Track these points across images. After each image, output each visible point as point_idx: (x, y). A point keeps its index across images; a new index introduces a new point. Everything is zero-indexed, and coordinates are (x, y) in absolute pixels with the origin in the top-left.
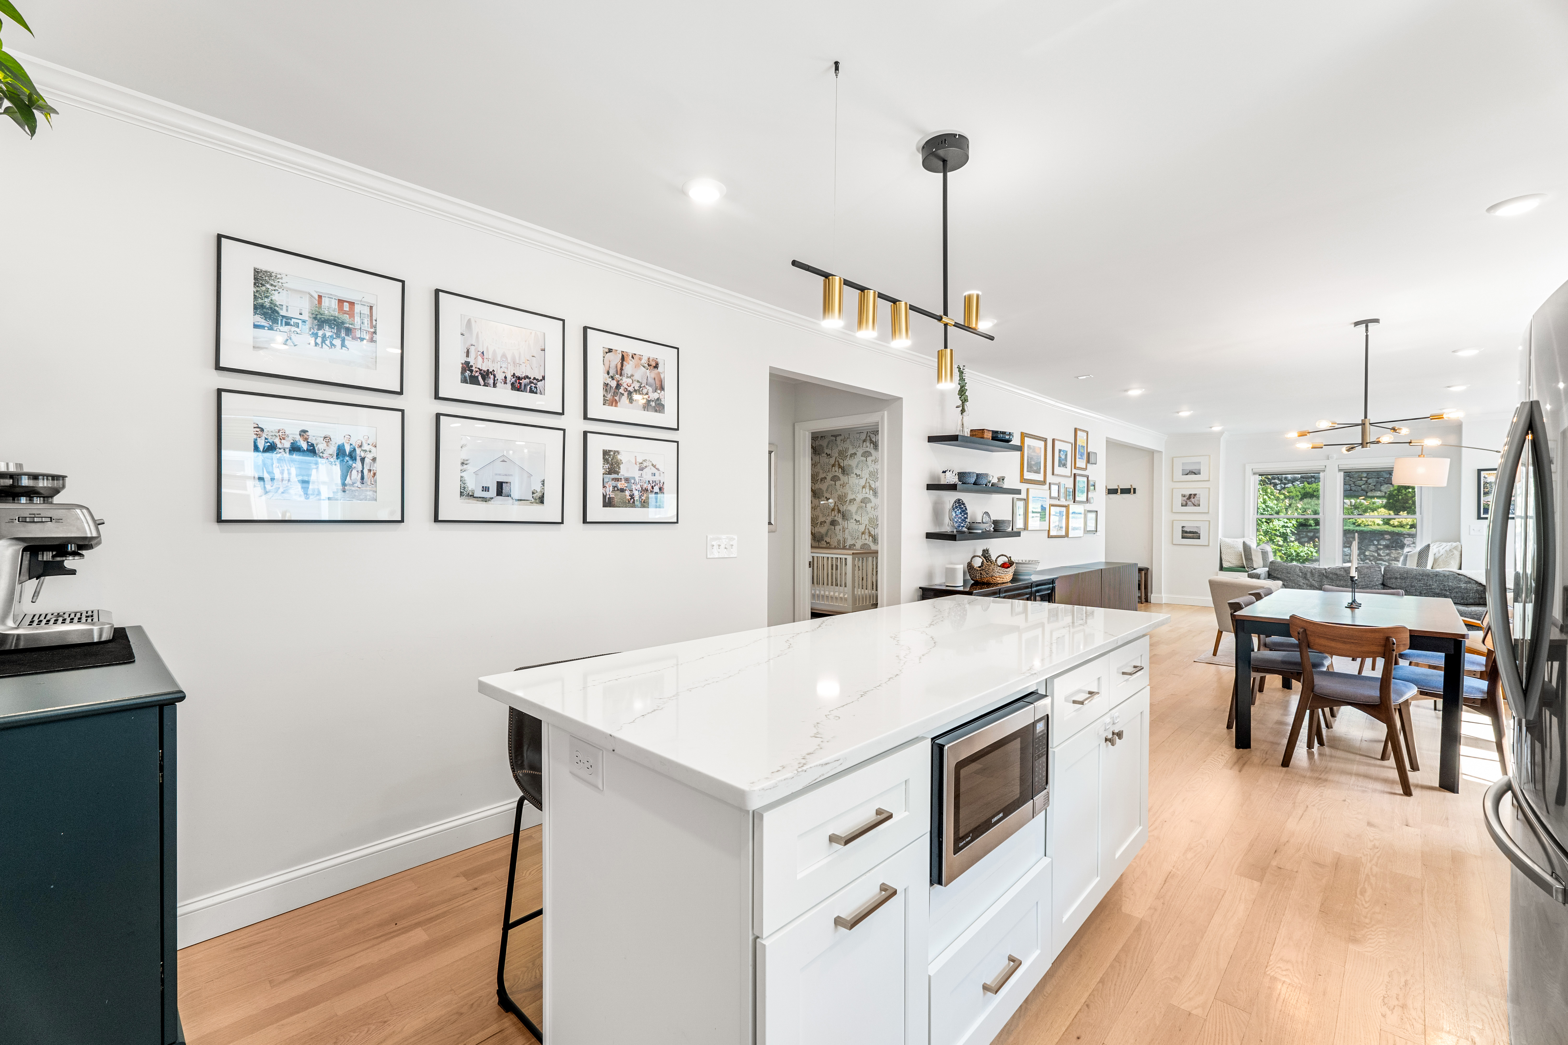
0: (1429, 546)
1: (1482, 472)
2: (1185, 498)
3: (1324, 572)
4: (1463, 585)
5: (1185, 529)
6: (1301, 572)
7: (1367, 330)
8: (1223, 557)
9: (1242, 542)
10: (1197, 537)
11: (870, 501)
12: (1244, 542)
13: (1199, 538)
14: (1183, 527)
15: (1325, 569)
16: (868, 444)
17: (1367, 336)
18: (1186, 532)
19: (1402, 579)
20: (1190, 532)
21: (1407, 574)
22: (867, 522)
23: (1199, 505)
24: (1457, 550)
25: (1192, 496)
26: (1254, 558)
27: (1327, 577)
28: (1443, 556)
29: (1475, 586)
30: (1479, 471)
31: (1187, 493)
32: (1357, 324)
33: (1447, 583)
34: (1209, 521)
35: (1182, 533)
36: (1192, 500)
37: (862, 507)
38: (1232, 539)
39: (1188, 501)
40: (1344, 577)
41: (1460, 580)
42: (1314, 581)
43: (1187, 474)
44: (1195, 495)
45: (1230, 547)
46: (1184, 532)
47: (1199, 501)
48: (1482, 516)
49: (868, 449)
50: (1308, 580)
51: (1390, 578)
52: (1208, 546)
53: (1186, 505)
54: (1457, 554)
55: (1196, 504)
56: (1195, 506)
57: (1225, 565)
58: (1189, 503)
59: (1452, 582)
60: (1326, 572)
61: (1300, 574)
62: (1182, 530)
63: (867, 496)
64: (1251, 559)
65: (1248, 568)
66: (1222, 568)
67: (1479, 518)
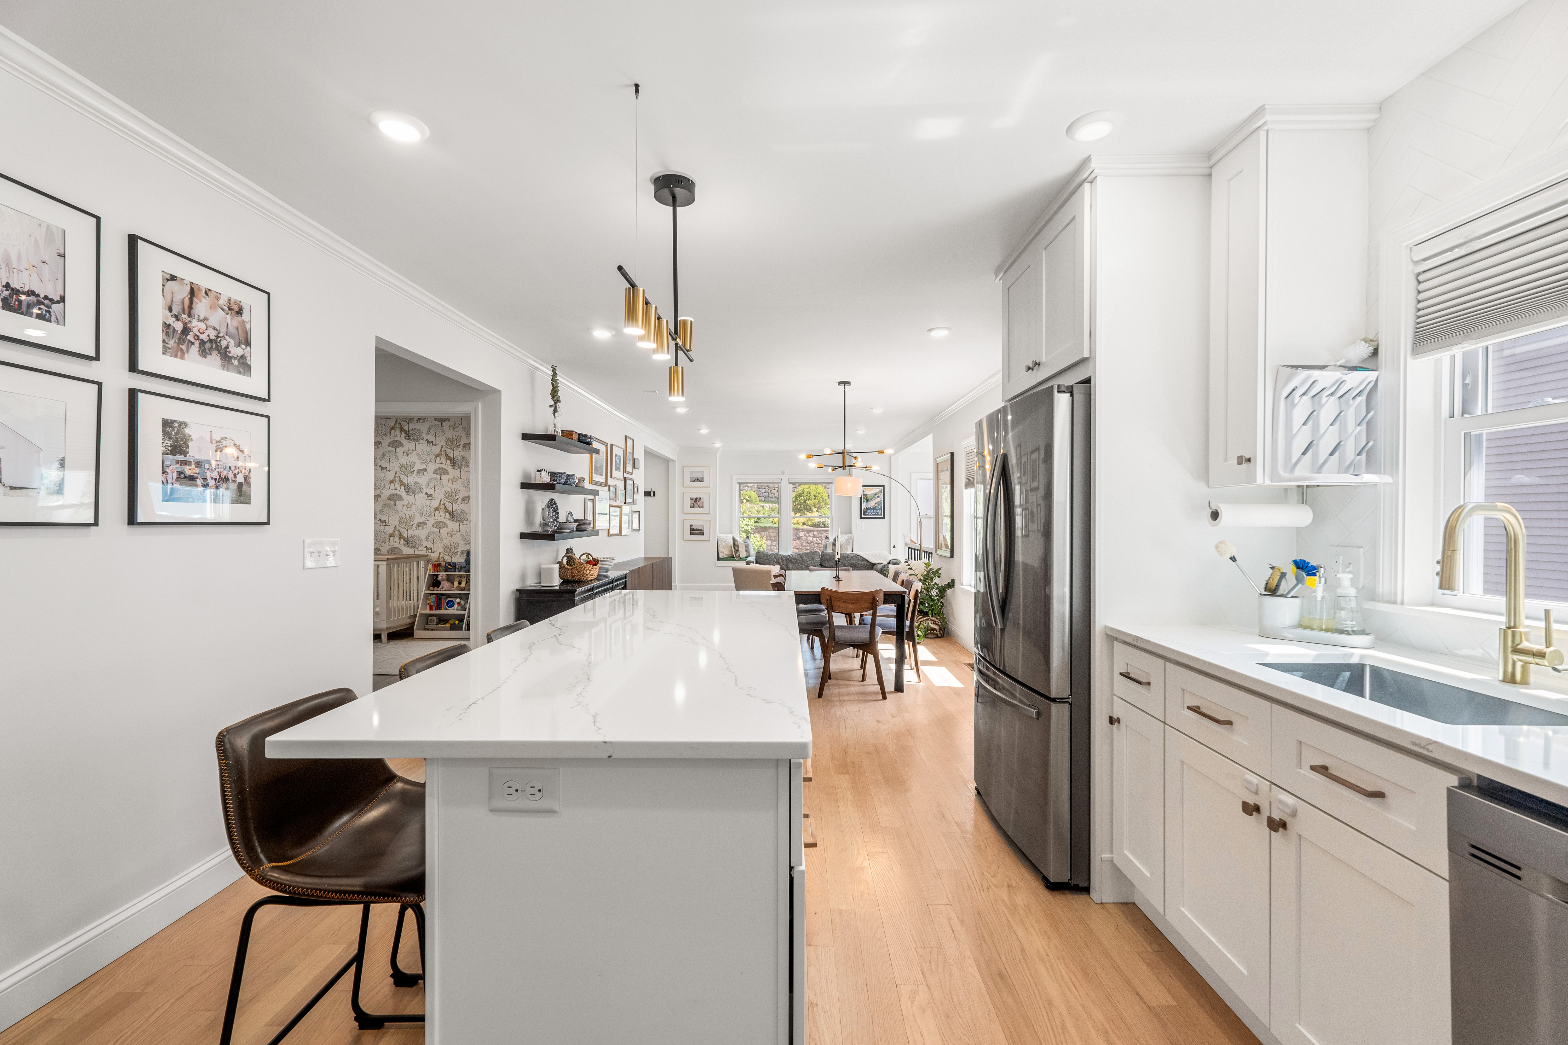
0: (835, 538)
1: (864, 488)
2: (693, 501)
3: (789, 557)
4: (860, 563)
5: (693, 527)
7: (845, 388)
8: (720, 549)
10: (701, 533)
11: (400, 498)
12: (733, 537)
13: (703, 534)
14: (691, 525)
15: (789, 555)
16: (398, 433)
17: (845, 392)
18: (694, 530)
19: (830, 560)
20: (697, 530)
22: (397, 523)
23: (703, 508)
24: (851, 539)
25: (698, 499)
26: (740, 549)
28: (845, 544)
29: (865, 563)
30: (862, 487)
31: (694, 497)
32: (840, 383)
34: (710, 520)
35: (691, 531)
36: (698, 503)
37: (389, 505)
38: (726, 535)
39: (695, 504)
40: (800, 561)
41: (859, 559)
43: (694, 481)
44: (700, 498)
45: (724, 541)
46: (692, 529)
47: (703, 503)
48: (863, 516)
49: (397, 438)
51: (825, 560)
52: (709, 540)
53: (693, 507)
54: (851, 541)
55: (700, 506)
56: (700, 508)
57: (721, 556)
58: (696, 505)
63: (397, 492)
64: (739, 551)
65: (736, 557)
66: (719, 559)
67: (861, 518)
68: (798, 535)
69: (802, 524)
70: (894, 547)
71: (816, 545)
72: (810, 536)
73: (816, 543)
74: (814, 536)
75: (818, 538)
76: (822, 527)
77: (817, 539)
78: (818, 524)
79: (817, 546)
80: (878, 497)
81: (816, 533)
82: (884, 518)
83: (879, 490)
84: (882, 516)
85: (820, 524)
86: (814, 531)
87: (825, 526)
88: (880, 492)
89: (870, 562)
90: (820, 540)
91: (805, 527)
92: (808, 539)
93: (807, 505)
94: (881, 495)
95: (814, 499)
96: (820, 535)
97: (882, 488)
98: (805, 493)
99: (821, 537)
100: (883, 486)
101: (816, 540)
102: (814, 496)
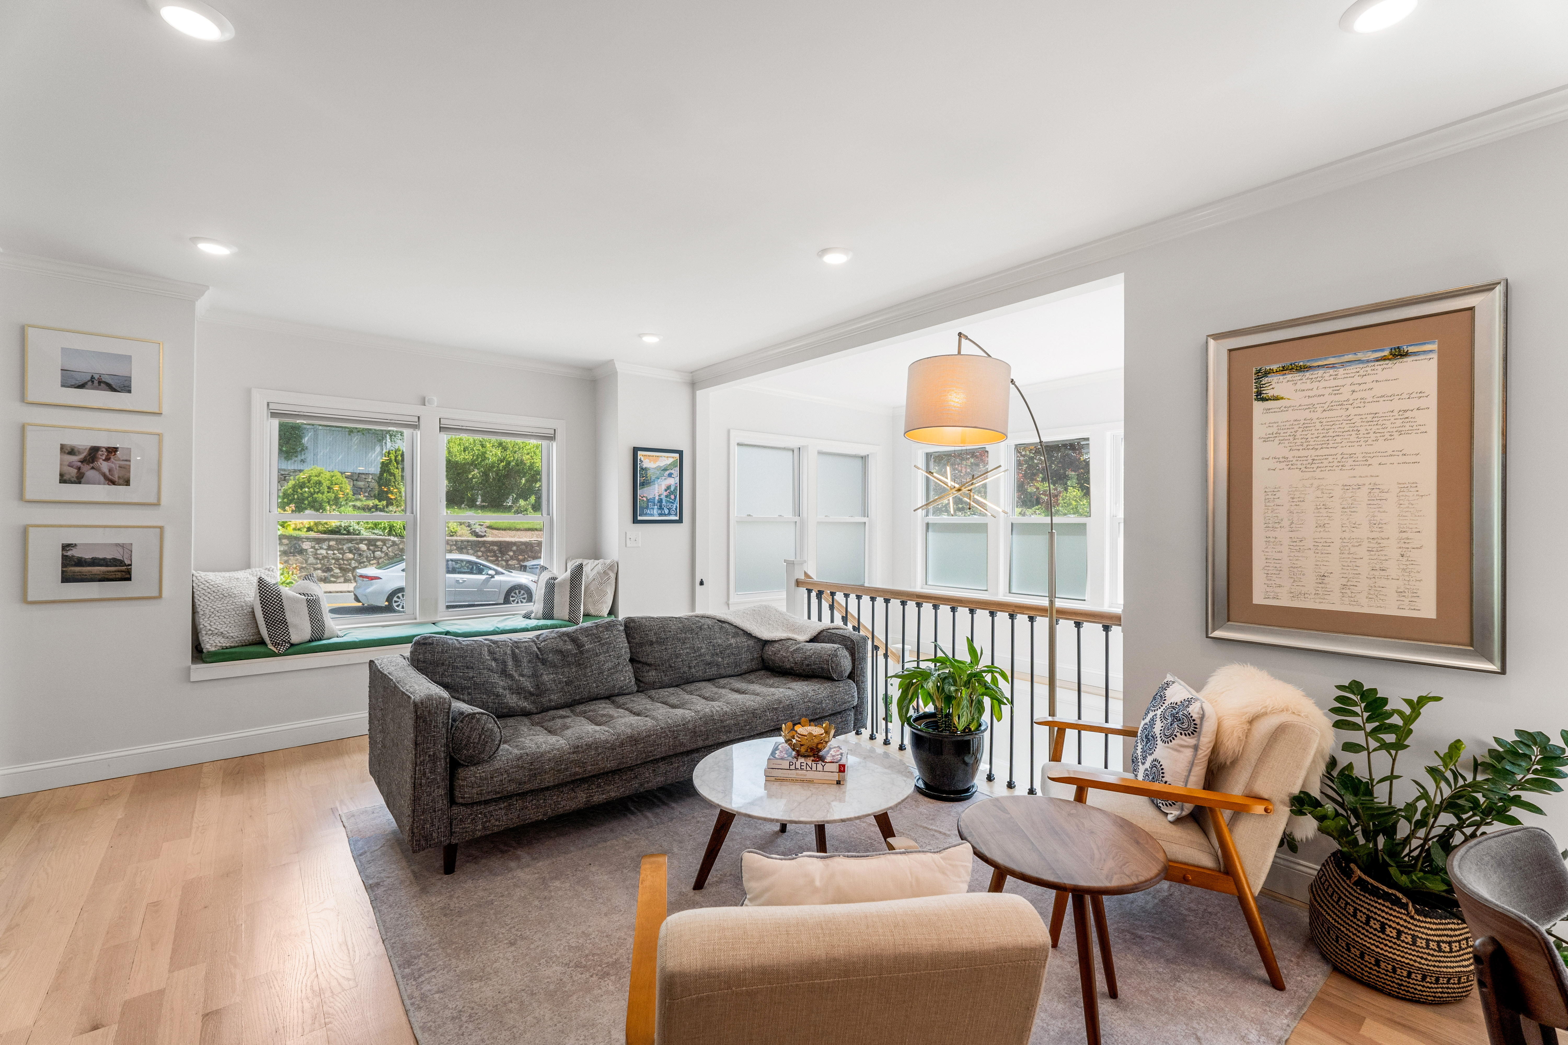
0: (580, 567)
1: (639, 453)
2: (74, 459)
5: (71, 553)
6: (495, 660)
8: (204, 623)
9: (255, 580)
10: (119, 575)
12: (261, 581)
13: (126, 576)
14: (66, 547)
18: (80, 562)
20: (95, 562)
21: (664, 631)
23: (127, 483)
24: (613, 571)
25: (103, 454)
26: (290, 617)
27: (544, 662)
28: (596, 582)
30: (636, 450)
31: (83, 441)
33: (715, 641)
34: (161, 528)
35: (64, 565)
38: (227, 574)
39: (85, 468)
42: (523, 676)
43: (82, 386)
44: (112, 451)
45: (224, 595)
46: (69, 562)
47: (127, 469)
48: (639, 518)
50: (511, 677)
52: (160, 597)
53: (79, 479)
54: (613, 576)
55: (116, 479)
56: (113, 483)
57: (210, 644)
58: (90, 474)
59: (720, 638)
60: (538, 648)
61: (494, 664)
62: (64, 557)
64: (284, 622)
65: (276, 644)
66: (199, 653)
67: (635, 521)
68: (300, 546)
69: (305, 529)
70: (702, 583)
71: (333, 561)
72: (321, 548)
73: (333, 559)
74: (329, 548)
75: (338, 550)
76: (344, 534)
77: (336, 552)
78: (337, 530)
79: (335, 563)
80: (670, 475)
81: (332, 543)
82: (680, 521)
83: (671, 461)
84: (677, 518)
85: (340, 530)
86: (329, 540)
87: (349, 533)
88: (673, 465)
89: (755, 638)
90: (340, 553)
91: (312, 534)
92: (319, 552)
93: (315, 501)
94: (676, 472)
95: (328, 492)
96: (340, 547)
97: (677, 455)
98: (311, 482)
99: (342, 549)
100: (680, 453)
101: (334, 554)
102: (329, 488)
